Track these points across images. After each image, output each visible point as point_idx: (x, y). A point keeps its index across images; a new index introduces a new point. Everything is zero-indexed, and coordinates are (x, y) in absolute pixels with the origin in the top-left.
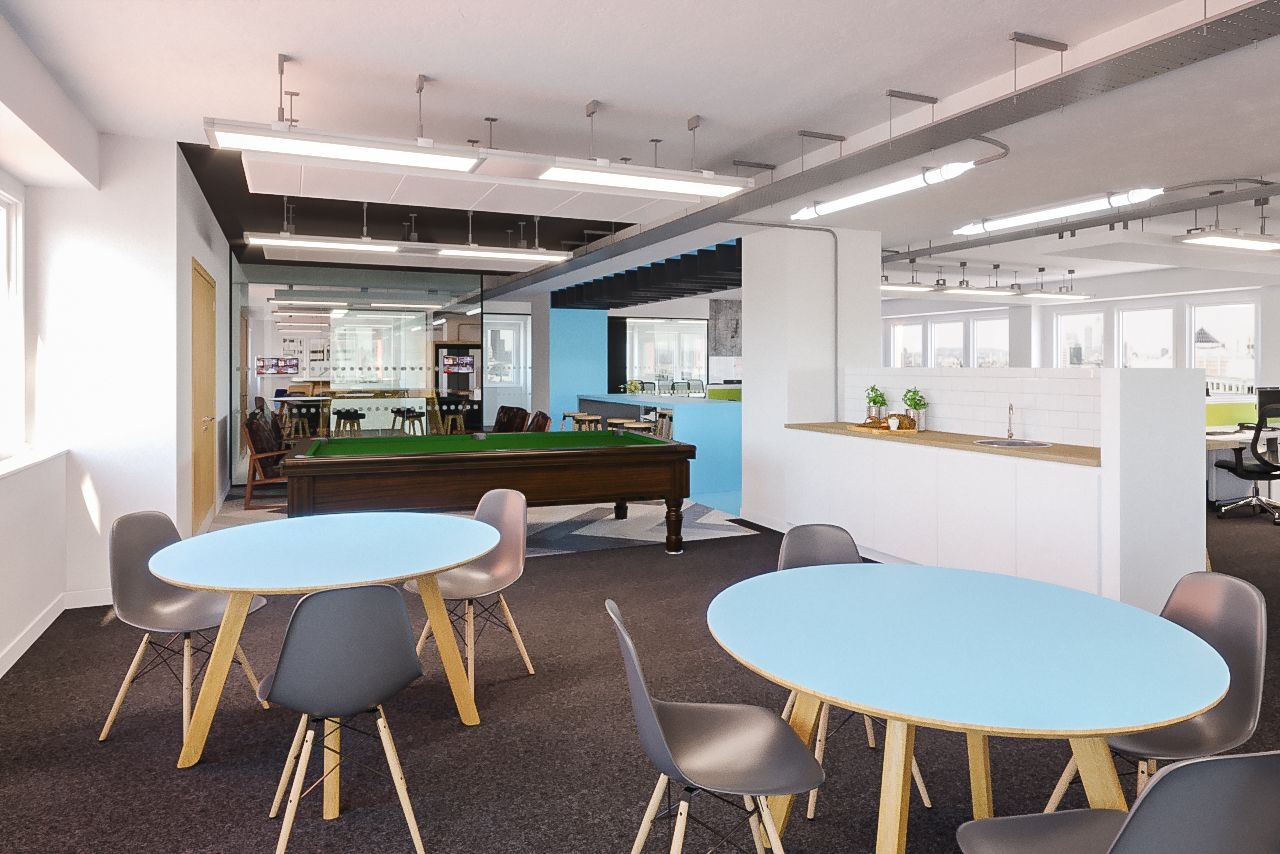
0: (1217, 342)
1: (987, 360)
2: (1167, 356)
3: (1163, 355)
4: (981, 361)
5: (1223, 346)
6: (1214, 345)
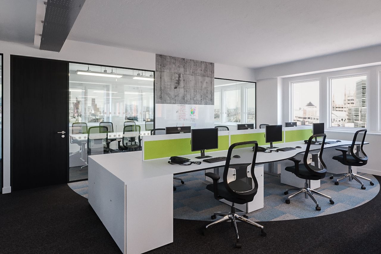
0: (314, 106)
1: (251, 111)
2: (301, 110)
3: (300, 110)
4: (249, 111)
5: (316, 107)
6: (313, 107)
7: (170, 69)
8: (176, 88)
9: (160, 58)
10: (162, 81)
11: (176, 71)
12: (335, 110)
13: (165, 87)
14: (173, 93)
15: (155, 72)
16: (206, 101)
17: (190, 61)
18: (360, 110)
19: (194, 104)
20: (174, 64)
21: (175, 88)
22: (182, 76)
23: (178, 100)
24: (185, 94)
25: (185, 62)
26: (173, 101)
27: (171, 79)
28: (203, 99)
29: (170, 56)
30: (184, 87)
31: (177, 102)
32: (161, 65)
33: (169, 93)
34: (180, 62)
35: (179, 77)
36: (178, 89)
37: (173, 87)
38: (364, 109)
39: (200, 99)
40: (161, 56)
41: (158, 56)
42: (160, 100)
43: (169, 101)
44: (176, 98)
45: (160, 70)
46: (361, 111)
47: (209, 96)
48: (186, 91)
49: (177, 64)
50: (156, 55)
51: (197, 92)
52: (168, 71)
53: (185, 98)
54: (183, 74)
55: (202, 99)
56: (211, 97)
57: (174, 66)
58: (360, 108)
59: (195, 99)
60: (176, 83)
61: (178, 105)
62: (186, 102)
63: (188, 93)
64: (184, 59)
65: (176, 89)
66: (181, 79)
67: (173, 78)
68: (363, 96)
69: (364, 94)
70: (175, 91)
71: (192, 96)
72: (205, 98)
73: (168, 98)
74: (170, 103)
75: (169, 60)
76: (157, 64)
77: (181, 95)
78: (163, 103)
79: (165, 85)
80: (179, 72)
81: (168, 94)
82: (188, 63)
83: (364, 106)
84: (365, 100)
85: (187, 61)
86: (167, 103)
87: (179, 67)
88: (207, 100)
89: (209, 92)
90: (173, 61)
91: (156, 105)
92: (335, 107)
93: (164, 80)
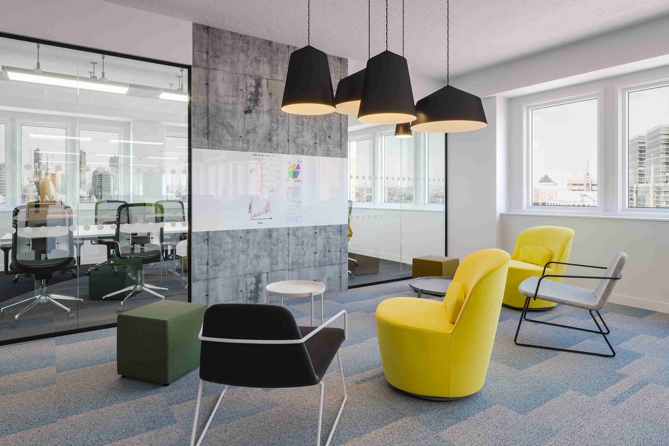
7: (233, 63)
8: (248, 111)
9: (205, 35)
10: (212, 90)
11: (249, 70)
12: (590, 190)
13: (219, 109)
14: (240, 124)
15: (193, 69)
16: (328, 148)
17: (287, 49)
18: (635, 189)
19: (297, 153)
20: (243, 54)
21: (246, 112)
22: (264, 82)
23: (254, 142)
24: (272, 127)
25: (272, 51)
26: (240, 144)
27: (237, 89)
28: (320, 143)
29: (232, 33)
30: (270, 111)
31: (251, 147)
32: (208, 53)
33: (230, 121)
34: (259, 48)
35: (258, 85)
36: (254, 115)
37: (241, 108)
38: (643, 188)
39: (311, 142)
40: (207, 29)
41: (198, 29)
42: (205, 141)
43: (230, 144)
44: (251, 137)
45: (204, 64)
46: (637, 191)
47: (336, 136)
48: (275, 121)
49: (253, 54)
50: (195, 25)
51: (305, 124)
52: (228, 69)
53: (274, 139)
54: (267, 80)
55: (318, 142)
56: (339, 138)
57: (242, 57)
58: (635, 186)
59: (299, 141)
60: (250, 100)
61: (254, 153)
62: (275, 147)
63: (281, 127)
64: (270, 43)
65: (248, 116)
66: (264, 90)
67: (242, 86)
68: (641, 164)
69: (643, 161)
70: (248, 121)
71: (291, 133)
72: (325, 141)
73: (228, 137)
74: (233, 148)
75: (230, 42)
76: (196, 49)
77: (262, 132)
78: (213, 147)
79: (221, 103)
80: (258, 73)
81: (228, 127)
82: (282, 53)
83: (642, 183)
84: (644, 171)
85: (277, 49)
86: (225, 149)
87: (258, 61)
88: (330, 146)
89: (335, 126)
90: (240, 44)
91: (193, 150)
92: (590, 185)
93: (217, 90)
